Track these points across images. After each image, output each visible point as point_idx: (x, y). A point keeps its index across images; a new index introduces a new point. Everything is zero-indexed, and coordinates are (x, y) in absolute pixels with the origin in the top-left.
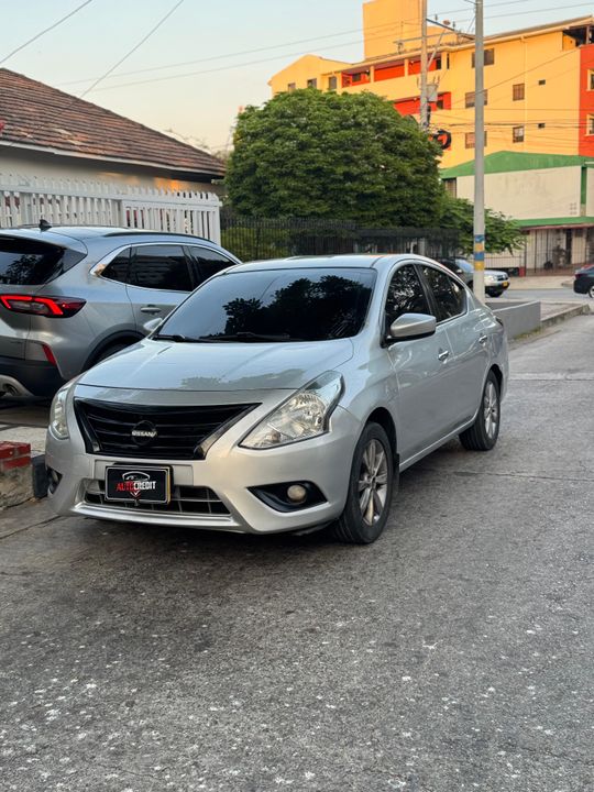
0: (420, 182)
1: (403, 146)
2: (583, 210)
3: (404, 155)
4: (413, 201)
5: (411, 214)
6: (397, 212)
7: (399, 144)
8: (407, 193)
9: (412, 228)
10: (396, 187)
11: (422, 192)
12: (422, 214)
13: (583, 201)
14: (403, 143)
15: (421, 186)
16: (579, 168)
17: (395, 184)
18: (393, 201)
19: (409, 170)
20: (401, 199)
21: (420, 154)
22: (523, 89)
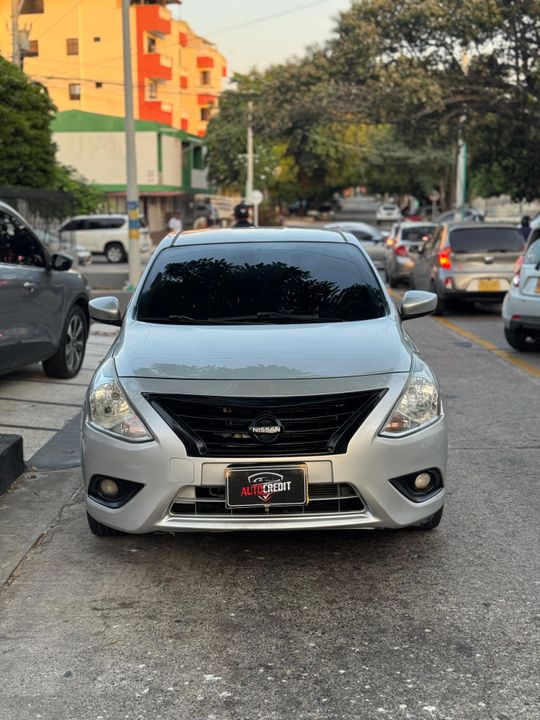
0: (36, 138)
1: (17, 97)
2: (160, 178)
3: (19, 107)
4: (30, 159)
5: (27, 173)
6: (13, 171)
7: (13, 94)
8: (26, 149)
9: (28, 188)
10: (13, 143)
11: (40, 150)
12: (39, 173)
13: (160, 168)
14: (18, 93)
15: (38, 143)
16: (154, 135)
17: (12, 139)
18: (10, 157)
19: (27, 124)
20: (19, 156)
21: (36, 108)
22: (77, 44)
